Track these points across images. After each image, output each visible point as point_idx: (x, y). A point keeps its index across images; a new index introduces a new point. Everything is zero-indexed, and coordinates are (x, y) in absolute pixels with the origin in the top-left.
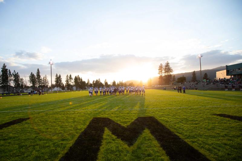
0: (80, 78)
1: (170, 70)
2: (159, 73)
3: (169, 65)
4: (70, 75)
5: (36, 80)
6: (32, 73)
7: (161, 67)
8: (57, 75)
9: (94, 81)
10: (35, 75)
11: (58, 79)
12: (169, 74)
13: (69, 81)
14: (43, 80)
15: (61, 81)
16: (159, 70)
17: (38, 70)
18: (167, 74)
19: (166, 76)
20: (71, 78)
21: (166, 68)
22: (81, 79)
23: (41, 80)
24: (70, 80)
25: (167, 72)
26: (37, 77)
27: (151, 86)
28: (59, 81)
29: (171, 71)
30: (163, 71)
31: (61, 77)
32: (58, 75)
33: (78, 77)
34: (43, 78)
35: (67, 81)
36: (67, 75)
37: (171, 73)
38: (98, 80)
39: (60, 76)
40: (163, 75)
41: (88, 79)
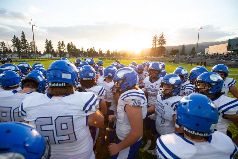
0: (74, 45)
1: (164, 41)
2: (153, 44)
3: (163, 36)
4: (63, 42)
5: (21, 45)
6: (15, 36)
7: (155, 38)
8: (47, 41)
9: (88, 49)
10: (20, 39)
11: (49, 45)
12: (162, 46)
13: (61, 48)
14: (31, 46)
15: (53, 47)
16: (153, 41)
17: (23, 33)
18: (160, 46)
19: (159, 47)
20: (63, 44)
21: (160, 40)
22: (75, 47)
23: (27, 45)
24: (63, 47)
25: (161, 43)
26: (23, 41)
27: (143, 57)
28: (50, 48)
29: (164, 43)
30: (157, 43)
31: (52, 43)
32: (49, 41)
33: (71, 44)
34: (31, 43)
35: (59, 48)
36: (59, 42)
37: (165, 46)
38: (92, 48)
39: (50, 42)
40: (157, 46)
41: (82, 47)
